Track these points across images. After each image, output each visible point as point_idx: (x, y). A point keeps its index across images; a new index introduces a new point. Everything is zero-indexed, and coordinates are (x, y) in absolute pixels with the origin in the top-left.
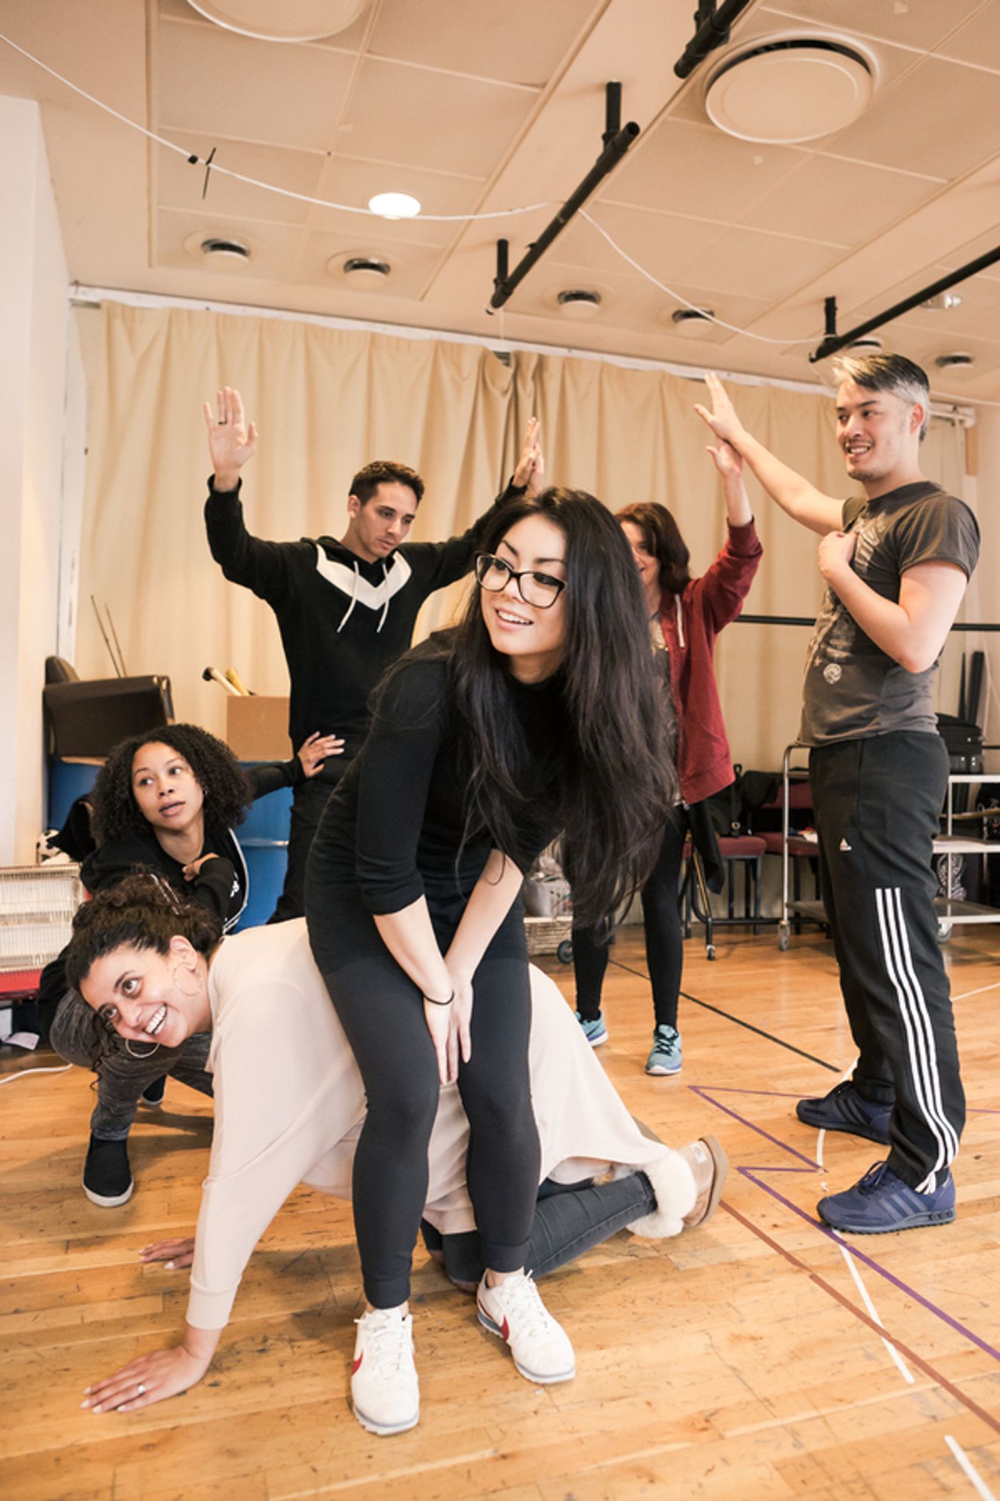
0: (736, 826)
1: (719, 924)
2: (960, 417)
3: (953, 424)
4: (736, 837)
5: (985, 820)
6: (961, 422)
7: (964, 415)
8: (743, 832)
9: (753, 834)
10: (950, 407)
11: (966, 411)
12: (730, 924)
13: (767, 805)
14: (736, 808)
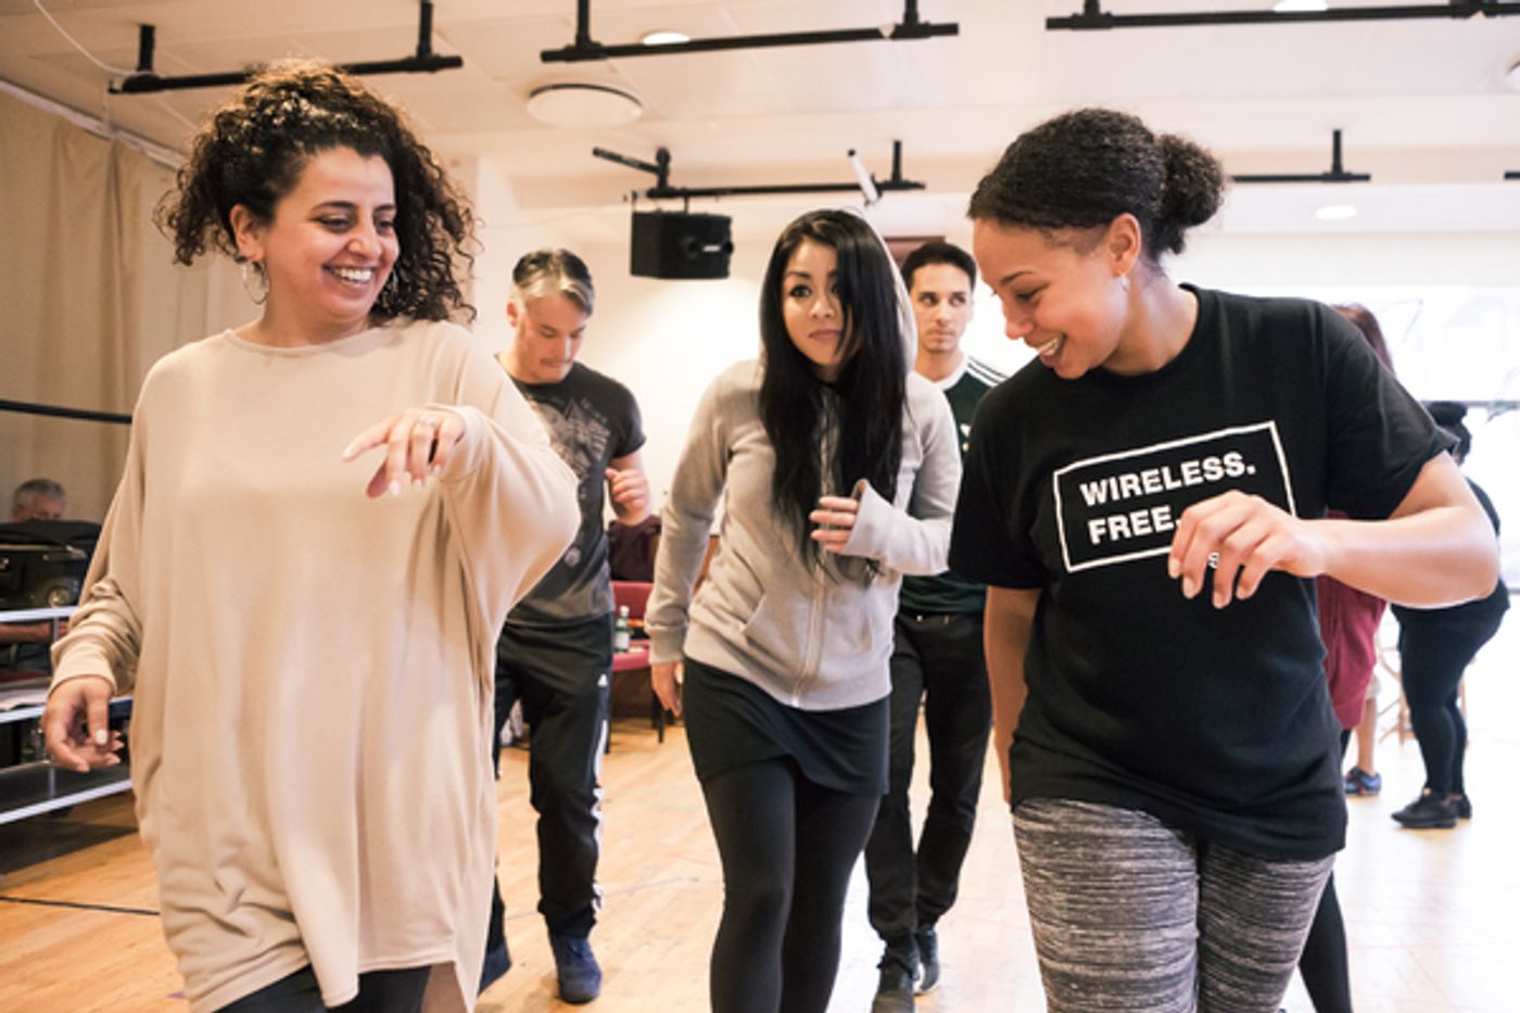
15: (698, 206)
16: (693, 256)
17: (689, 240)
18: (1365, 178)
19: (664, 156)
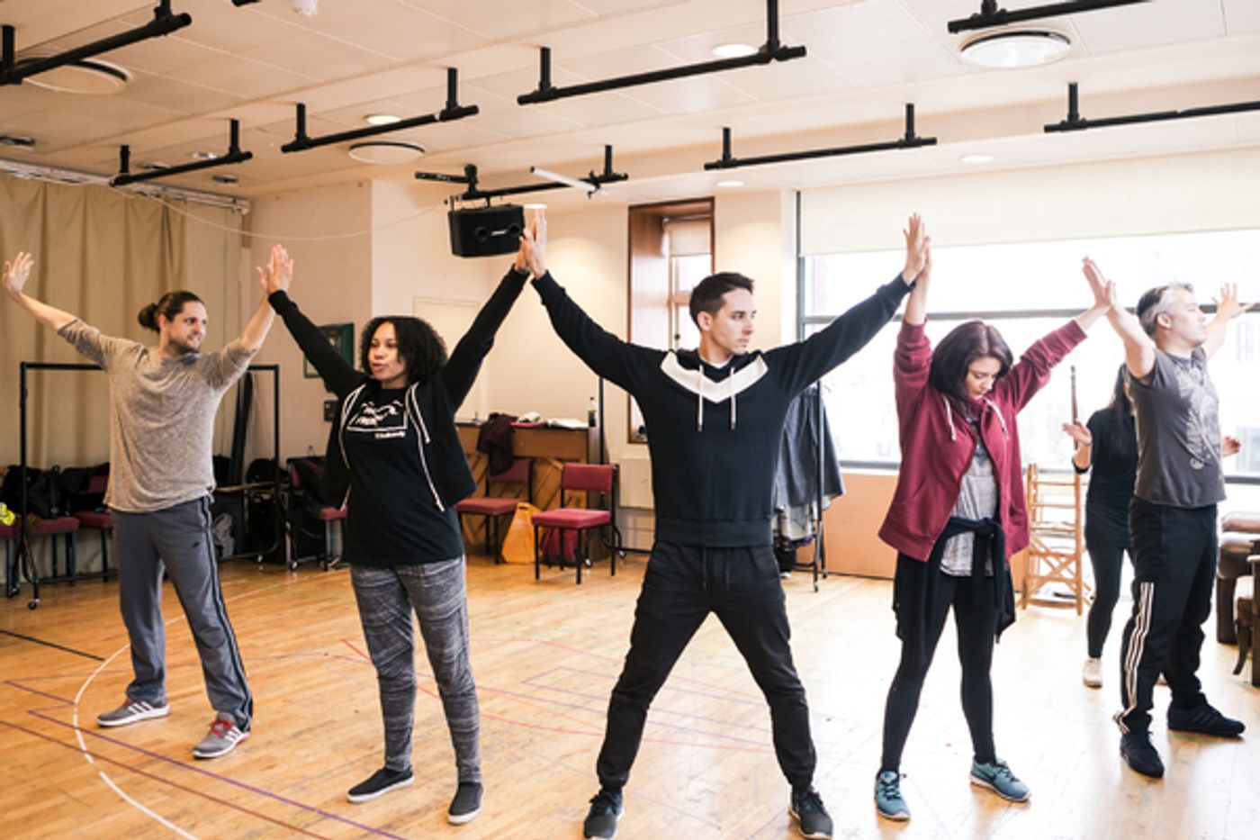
0: (54, 511)
1: (45, 581)
2: (239, 207)
3: (233, 211)
4: (54, 518)
5: (246, 492)
6: (240, 210)
7: (241, 205)
8: (61, 514)
9: (71, 515)
10: (230, 200)
11: (243, 202)
12: (55, 580)
13: (82, 492)
14: (54, 495)
15: (496, 202)
16: (484, 239)
17: (479, 229)
18: (932, 142)
19: (471, 170)
